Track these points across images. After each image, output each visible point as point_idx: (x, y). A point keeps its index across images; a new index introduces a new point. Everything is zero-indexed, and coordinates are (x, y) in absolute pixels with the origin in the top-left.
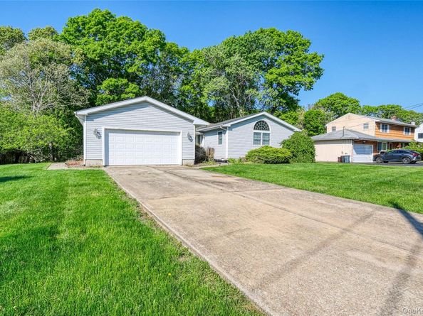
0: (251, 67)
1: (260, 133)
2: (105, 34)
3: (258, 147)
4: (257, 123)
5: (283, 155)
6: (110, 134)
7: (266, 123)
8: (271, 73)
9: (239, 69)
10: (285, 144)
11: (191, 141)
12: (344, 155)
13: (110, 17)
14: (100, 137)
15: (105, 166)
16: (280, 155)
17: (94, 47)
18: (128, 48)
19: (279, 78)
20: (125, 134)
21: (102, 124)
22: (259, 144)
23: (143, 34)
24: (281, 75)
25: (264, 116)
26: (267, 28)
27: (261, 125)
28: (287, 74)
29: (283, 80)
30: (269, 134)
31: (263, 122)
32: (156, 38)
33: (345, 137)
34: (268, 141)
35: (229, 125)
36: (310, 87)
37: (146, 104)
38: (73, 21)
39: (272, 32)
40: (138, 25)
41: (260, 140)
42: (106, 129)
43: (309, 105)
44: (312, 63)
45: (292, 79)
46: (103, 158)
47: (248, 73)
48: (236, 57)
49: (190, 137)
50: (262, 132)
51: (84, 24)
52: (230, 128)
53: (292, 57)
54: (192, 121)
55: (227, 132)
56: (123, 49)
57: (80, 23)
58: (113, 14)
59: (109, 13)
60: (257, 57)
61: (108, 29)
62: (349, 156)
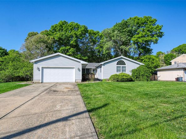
0: (124, 36)
1: (120, 67)
2: (62, 30)
3: (118, 73)
4: (119, 61)
5: (126, 77)
6: (44, 69)
7: (124, 62)
8: (135, 37)
9: (118, 37)
10: (133, 71)
11: (80, 71)
12: (179, 77)
13: (65, 23)
14: (39, 71)
15: (42, 83)
16: (124, 77)
17: (57, 35)
18: (70, 34)
19: (138, 39)
20: (54, 69)
21: (40, 65)
22: (120, 72)
23: (78, 28)
24: (139, 38)
25: (122, 58)
26: (133, 17)
27: (121, 63)
28: (142, 37)
29: (140, 40)
30: (125, 67)
31: (122, 61)
32: (83, 29)
33: (179, 67)
34: (125, 70)
35: (102, 63)
36: (156, 42)
37: (59, 56)
38: (53, 27)
39: (135, 19)
40: (77, 24)
41: (120, 70)
42: (42, 67)
43: (167, 52)
44: (156, 30)
45: (145, 39)
46: (41, 79)
47: (122, 39)
48: (116, 32)
49: (79, 69)
50: (121, 66)
51: (56, 27)
52: (104, 64)
53: (145, 28)
54: (80, 62)
55: (102, 66)
56: (68, 35)
57: (55, 27)
58: (67, 22)
59: (65, 22)
60: (127, 31)
61: (64, 28)
62: (182, 78)
